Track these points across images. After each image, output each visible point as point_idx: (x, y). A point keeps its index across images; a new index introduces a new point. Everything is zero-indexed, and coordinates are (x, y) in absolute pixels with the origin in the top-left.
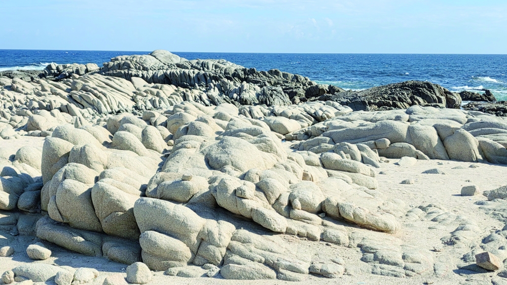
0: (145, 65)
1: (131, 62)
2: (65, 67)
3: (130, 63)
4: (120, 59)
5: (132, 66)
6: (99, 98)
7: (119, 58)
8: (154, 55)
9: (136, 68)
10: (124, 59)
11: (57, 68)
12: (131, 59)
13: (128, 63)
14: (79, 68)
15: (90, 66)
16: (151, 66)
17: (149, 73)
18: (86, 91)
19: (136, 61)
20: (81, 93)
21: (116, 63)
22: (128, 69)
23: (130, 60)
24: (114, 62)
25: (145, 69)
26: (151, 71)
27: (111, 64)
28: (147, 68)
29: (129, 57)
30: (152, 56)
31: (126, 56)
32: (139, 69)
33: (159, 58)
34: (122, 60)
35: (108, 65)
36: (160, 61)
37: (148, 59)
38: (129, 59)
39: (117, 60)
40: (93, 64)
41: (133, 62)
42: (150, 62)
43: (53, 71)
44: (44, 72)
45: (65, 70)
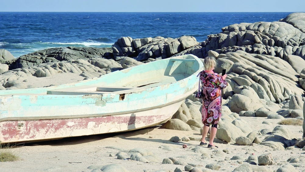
0: (279, 38)
1: (256, 33)
2: (144, 42)
3: (254, 34)
4: (237, 28)
5: (258, 40)
6: (259, 82)
7: (236, 26)
8: (291, 21)
9: (264, 43)
10: (244, 28)
11: (133, 44)
12: (256, 28)
13: (251, 35)
14: (169, 43)
15: (186, 40)
16: (288, 38)
17: (288, 51)
18: (240, 73)
19: (264, 31)
20: (233, 76)
21: (232, 35)
22: (252, 45)
23: (254, 30)
24: (228, 34)
25: (278, 44)
26: (291, 48)
27: (224, 36)
28: (282, 42)
29: (252, 26)
30: (287, 22)
31: (247, 24)
32: (270, 44)
33: (300, 27)
34: (240, 29)
35: (218, 39)
36: (301, 30)
37: (283, 28)
38: (251, 28)
39: (233, 30)
40: (190, 38)
41: (259, 34)
42: (286, 33)
43: (126, 49)
44: (112, 52)
45: (146, 46)
